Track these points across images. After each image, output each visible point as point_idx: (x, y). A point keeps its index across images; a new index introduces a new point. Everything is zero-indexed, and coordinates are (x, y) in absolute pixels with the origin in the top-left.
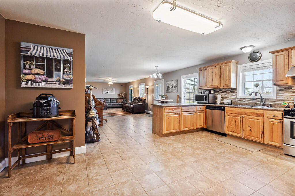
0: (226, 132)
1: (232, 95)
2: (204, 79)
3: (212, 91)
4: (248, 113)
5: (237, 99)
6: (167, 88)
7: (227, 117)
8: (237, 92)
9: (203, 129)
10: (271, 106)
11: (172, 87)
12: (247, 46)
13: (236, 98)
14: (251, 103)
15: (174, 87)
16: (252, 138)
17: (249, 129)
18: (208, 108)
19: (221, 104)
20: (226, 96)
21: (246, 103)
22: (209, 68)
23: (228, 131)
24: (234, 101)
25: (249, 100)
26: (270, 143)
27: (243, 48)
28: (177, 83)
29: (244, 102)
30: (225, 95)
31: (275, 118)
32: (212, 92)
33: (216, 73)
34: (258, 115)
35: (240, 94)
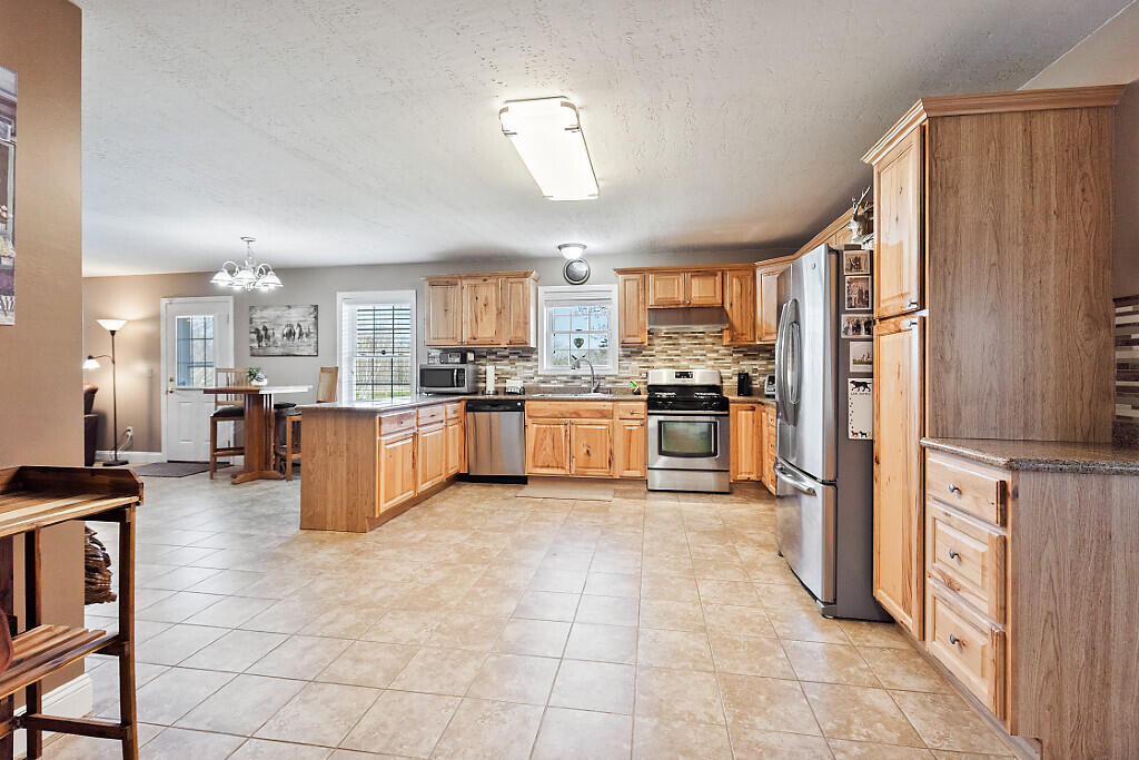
0: (530, 470)
1: (524, 367)
2: (446, 314)
3: (469, 354)
4: (582, 414)
5: (536, 379)
6: (254, 336)
7: (532, 429)
8: (537, 360)
9: (461, 478)
10: (610, 391)
11: (290, 334)
12: (575, 245)
13: (536, 374)
14: (571, 387)
15: (301, 335)
16: (592, 473)
17: (585, 451)
18: (472, 407)
19: (496, 393)
20: (508, 368)
21: (559, 388)
22: (464, 282)
23: (536, 467)
24: (530, 383)
25: (565, 379)
26: (627, 473)
27: (565, 246)
28: (316, 318)
29: (554, 384)
30: (505, 366)
31: (634, 416)
32: (471, 357)
33: (486, 299)
34: (603, 414)
35: (545, 366)
